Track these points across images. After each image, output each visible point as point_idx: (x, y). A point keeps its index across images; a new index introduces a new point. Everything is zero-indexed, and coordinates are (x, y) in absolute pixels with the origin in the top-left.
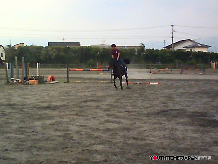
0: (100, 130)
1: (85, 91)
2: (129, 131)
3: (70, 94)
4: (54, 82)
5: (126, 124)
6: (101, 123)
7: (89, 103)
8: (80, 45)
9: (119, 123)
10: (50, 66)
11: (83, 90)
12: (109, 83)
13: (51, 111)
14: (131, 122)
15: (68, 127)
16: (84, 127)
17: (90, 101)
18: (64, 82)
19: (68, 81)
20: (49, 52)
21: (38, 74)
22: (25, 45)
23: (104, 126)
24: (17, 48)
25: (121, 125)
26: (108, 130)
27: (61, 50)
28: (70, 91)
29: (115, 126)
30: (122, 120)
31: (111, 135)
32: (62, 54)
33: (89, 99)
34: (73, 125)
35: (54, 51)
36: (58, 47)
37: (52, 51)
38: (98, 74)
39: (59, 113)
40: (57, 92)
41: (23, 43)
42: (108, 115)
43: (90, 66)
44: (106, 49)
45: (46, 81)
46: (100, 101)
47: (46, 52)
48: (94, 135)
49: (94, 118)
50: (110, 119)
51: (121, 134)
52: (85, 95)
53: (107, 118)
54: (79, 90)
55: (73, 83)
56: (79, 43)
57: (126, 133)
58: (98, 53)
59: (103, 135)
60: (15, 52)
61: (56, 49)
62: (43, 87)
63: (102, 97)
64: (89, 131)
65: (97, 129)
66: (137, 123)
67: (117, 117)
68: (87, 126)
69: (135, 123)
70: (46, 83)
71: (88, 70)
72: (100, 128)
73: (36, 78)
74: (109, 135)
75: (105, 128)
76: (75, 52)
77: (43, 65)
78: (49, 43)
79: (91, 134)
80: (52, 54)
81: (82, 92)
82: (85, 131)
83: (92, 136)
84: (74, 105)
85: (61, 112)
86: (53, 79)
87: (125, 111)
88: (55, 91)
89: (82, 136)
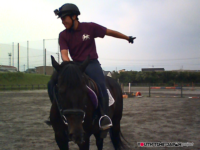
0: (157, 132)
1: (159, 103)
2: (178, 134)
3: (148, 105)
4: (140, 96)
5: (178, 129)
6: (160, 128)
7: (158, 112)
8: (164, 70)
9: (173, 127)
10: (142, 85)
11: (158, 102)
12: (179, 97)
13: (128, 117)
14: (183, 127)
15: (134, 129)
16: (146, 130)
17: (160, 111)
18: (147, 97)
19: (150, 96)
20: (141, 75)
21: (129, 90)
22: (126, 71)
23: (161, 129)
24: (119, 73)
25: (174, 129)
26: (163, 133)
27: (150, 74)
28: (149, 103)
29: (169, 130)
30: (177, 126)
31: (163, 137)
32: (150, 76)
33: (160, 109)
34: (138, 128)
35: (145, 75)
36: (147, 71)
37: (144, 75)
38: (175, 90)
39: (133, 119)
40: (139, 104)
41: (125, 70)
42: (168, 122)
43: (171, 85)
44: (183, 73)
45: (135, 96)
46: (167, 111)
47: (139, 75)
48: (150, 136)
49: (157, 123)
50: (168, 124)
51: (171, 136)
52: (157, 106)
53: (166, 123)
54: (155, 102)
55: (153, 97)
56: (164, 68)
57: (175, 135)
58: (177, 75)
59: (156, 136)
60: (118, 76)
61: (146, 73)
62: (131, 100)
63: (170, 108)
64: (148, 133)
65: (154, 132)
66: (187, 128)
67: (174, 124)
68: (148, 129)
69: (186, 128)
70: (134, 97)
71: (164, 88)
72: (157, 131)
73: (127, 93)
74: (161, 137)
75: (161, 131)
76: (160, 75)
77: (137, 85)
78: (142, 69)
79: (149, 135)
80: (143, 77)
81: (157, 104)
82: (145, 133)
83: (148, 137)
84: (146, 113)
85: (135, 118)
86: (140, 94)
87: (182, 119)
88: (137, 103)
89: (141, 137)
